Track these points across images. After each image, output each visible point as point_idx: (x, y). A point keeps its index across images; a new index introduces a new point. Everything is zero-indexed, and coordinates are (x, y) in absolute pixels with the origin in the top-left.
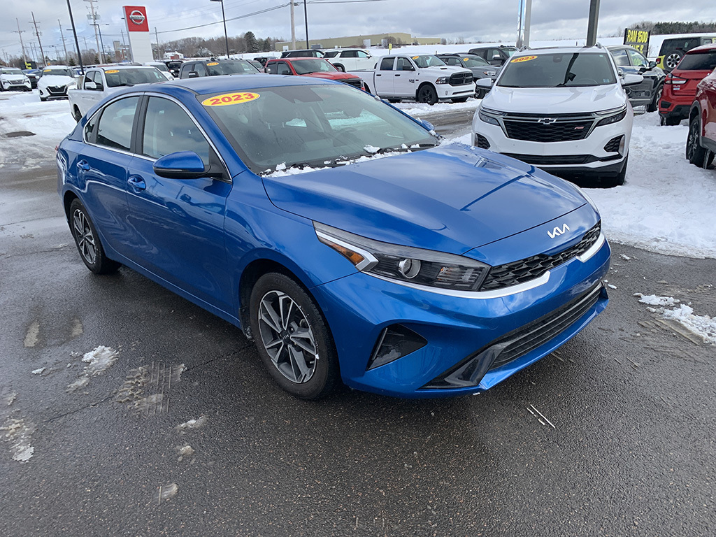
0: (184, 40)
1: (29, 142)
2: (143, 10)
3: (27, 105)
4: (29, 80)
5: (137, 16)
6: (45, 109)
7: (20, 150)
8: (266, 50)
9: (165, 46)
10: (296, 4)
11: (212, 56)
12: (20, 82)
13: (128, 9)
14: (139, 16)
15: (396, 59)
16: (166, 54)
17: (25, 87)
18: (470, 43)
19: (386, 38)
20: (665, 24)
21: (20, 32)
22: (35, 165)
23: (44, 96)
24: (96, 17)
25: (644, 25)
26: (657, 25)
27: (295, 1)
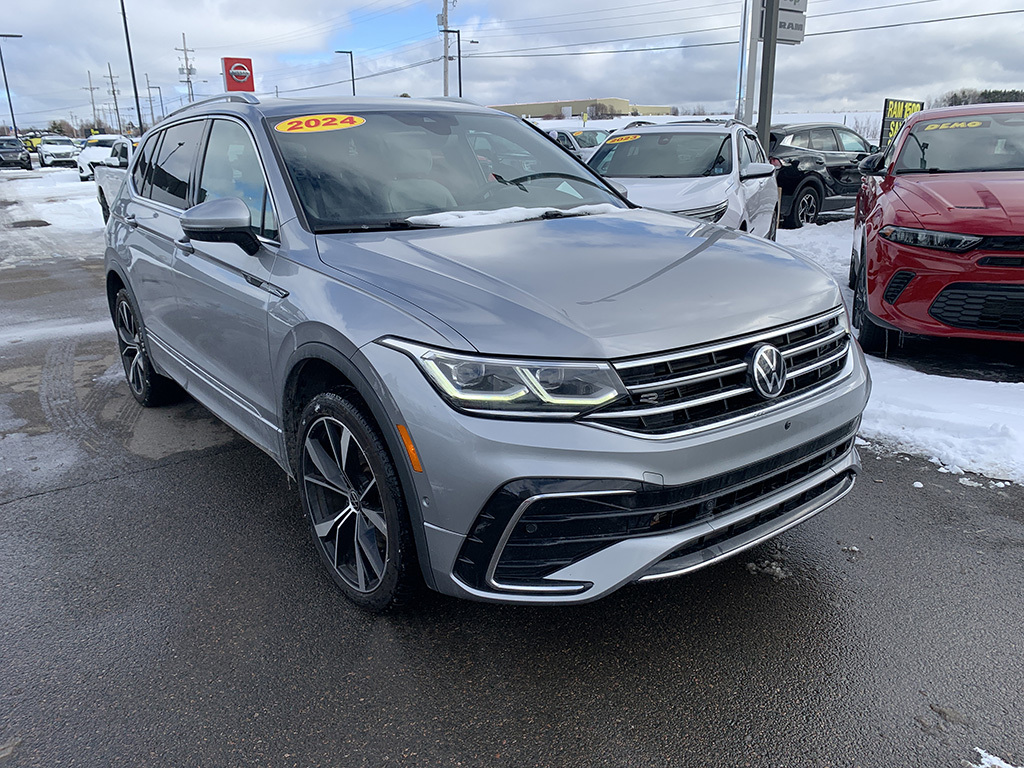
2: (248, 63)
5: (239, 71)
10: (451, 58)
12: (67, 155)
13: (228, 62)
14: (242, 71)
17: (72, 162)
19: (593, 106)
21: (93, 89)
23: (84, 175)
24: (190, 71)
25: (964, 93)
26: (983, 94)
27: (450, 55)
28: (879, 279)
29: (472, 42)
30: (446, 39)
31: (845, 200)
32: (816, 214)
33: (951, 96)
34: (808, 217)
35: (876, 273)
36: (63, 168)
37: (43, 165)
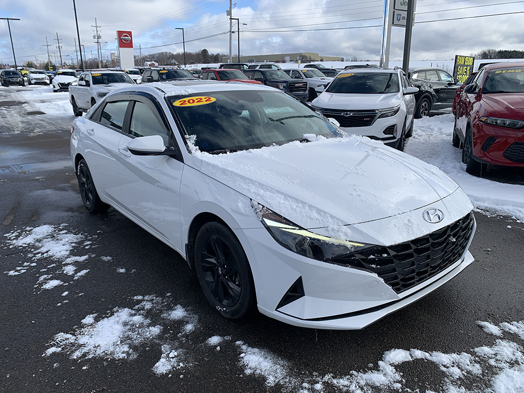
0: (159, 53)
1: (40, 118)
2: (130, 33)
3: (44, 94)
4: (48, 78)
5: (125, 37)
6: (55, 98)
7: (33, 123)
8: (216, 62)
9: (146, 57)
10: (233, 32)
11: (178, 65)
12: (42, 79)
13: (120, 33)
14: (127, 38)
15: (291, 71)
16: (146, 62)
17: (46, 82)
18: (361, 61)
19: (300, 56)
20: (505, 51)
21: (48, 46)
22: (39, 132)
23: (56, 89)
24: (99, 37)
25: (489, 51)
26: (499, 52)
27: (233, 30)
28: (479, 141)
29: (244, 24)
30: (231, 22)
31: (442, 105)
32: (429, 111)
33: (483, 53)
34: (425, 113)
35: (477, 138)
36: (40, 86)
37: (30, 84)
